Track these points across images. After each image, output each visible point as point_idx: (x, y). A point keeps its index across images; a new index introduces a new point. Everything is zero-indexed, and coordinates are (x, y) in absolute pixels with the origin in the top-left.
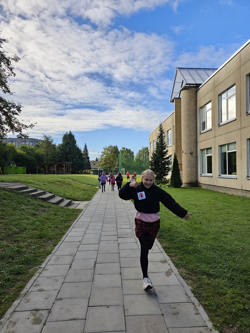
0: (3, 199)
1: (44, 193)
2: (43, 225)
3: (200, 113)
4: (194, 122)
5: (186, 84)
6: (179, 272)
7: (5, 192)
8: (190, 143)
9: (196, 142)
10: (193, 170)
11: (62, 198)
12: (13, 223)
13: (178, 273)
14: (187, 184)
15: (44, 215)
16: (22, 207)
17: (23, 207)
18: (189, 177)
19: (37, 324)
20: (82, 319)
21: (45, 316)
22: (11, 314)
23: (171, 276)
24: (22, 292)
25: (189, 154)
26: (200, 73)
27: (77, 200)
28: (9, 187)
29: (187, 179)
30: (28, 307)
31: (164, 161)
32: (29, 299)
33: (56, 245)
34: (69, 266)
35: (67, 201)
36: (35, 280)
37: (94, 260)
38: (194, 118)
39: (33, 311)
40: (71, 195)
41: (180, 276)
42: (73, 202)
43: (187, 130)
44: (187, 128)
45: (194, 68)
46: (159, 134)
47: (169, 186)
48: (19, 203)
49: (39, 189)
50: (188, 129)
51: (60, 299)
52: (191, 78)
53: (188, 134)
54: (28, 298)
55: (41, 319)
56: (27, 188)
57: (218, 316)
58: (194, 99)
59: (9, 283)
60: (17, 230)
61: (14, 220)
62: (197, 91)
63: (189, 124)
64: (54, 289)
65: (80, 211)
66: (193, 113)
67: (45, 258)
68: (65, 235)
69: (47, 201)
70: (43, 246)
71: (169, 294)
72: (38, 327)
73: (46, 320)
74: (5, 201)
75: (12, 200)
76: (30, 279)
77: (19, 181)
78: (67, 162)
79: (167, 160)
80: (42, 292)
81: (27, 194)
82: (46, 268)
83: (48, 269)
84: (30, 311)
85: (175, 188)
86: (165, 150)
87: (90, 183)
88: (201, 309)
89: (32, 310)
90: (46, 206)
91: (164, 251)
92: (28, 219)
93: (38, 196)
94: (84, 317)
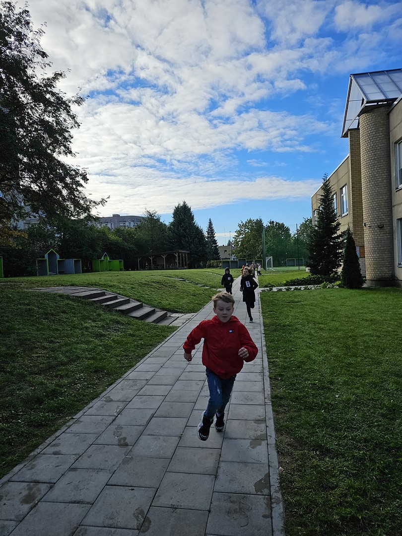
0: (62, 313)
1: (127, 302)
2: (108, 352)
3: (395, 152)
4: (386, 169)
5: (367, 103)
6: (276, 440)
7: (67, 301)
8: (378, 209)
9: (390, 205)
10: (385, 257)
11: (153, 309)
12: (63, 349)
13: (274, 442)
14: (374, 282)
15: (115, 335)
16: (86, 325)
17: (88, 324)
18: (378, 268)
19: (27, 503)
20: (88, 503)
21: (43, 492)
22: (3, 484)
23: (258, 447)
24: (32, 454)
25: (376, 229)
26: (395, 79)
27: (177, 312)
28: (76, 295)
29: (373, 273)
30: (28, 476)
31: (333, 242)
32: (35, 465)
33: (111, 384)
34: (111, 418)
35: (160, 314)
36: (57, 437)
37: (152, 412)
38: (385, 163)
39: (32, 484)
40: (169, 304)
41: (274, 448)
42: (169, 314)
43: (371, 185)
44: (371, 181)
45: (383, 71)
46: (322, 196)
47: (339, 286)
48: (84, 318)
49: (122, 295)
50: (373, 183)
51: (74, 469)
52: (376, 90)
53: (373, 192)
54: (34, 463)
55: (36, 495)
56: (103, 294)
57: (300, 524)
58: (384, 128)
59: (21, 439)
60: (65, 360)
61: (66, 345)
62: (390, 112)
63: (376, 173)
64: (75, 453)
65: (173, 329)
66: (383, 154)
67: (87, 404)
68: (132, 369)
69: (127, 314)
70: (93, 384)
71: (238, 477)
72: (26, 508)
73: (41, 499)
74: (65, 316)
75: (75, 314)
76: (52, 434)
77: (95, 285)
78: (180, 251)
79: (339, 240)
80: (57, 456)
81: (99, 304)
82: (81, 420)
83: (82, 421)
84: (28, 483)
85: (349, 290)
86: (335, 224)
87: (208, 283)
88: (279, 509)
89: (31, 482)
90: (123, 322)
91: (271, 404)
92: (88, 342)
93: (116, 307)
94: (91, 500)
